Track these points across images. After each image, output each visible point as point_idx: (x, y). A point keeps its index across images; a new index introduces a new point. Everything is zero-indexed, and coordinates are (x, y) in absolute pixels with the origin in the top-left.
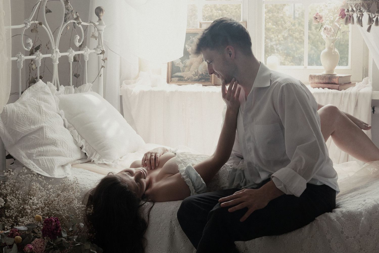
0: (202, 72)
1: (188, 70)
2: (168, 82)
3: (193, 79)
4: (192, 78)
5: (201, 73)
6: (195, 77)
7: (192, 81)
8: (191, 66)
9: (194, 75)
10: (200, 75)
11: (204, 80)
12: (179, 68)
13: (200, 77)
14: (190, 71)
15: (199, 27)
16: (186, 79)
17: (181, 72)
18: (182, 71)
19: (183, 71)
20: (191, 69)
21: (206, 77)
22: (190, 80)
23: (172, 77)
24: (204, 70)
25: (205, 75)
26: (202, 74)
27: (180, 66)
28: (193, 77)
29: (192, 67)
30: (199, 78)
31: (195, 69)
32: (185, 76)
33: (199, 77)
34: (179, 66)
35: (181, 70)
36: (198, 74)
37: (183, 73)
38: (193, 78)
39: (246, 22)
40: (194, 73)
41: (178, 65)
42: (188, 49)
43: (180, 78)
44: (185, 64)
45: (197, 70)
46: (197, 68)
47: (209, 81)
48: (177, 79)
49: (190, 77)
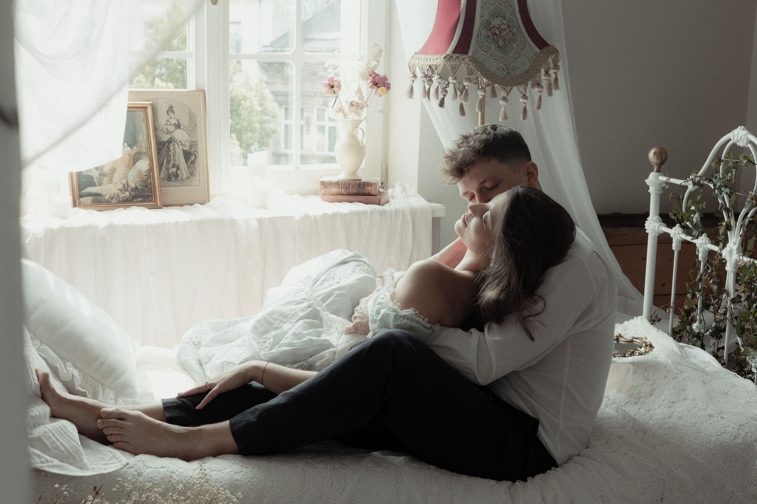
0: (136, 183)
1: (110, 181)
2: (75, 205)
3: (120, 198)
4: (119, 196)
5: (134, 186)
6: (124, 193)
7: (120, 202)
8: (113, 173)
9: (121, 190)
10: (133, 190)
11: (141, 199)
12: (92, 178)
13: (133, 194)
14: (112, 182)
16: (107, 197)
17: (96, 186)
18: (97, 184)
19: (100, 184)
20: (115, 180)
21: (145, 194)
22: (116, 200)
23: (81, 196)
24: (138, 179)
25: (142, 189)
26: (136, 187)
27: (92, 174)
28: (120, 194)
29: (116, 175)
30: (131, 196)
31: (122, 179)
32: (104, 193)
33: (130, 194)
34: (90, 174)
35: (95, 182)
36: (129, 188)
37: (101, 187)
38: (122, 196)
39: (204, 92)
40: (120, 186)
43: (97, 197)
44: (102, 170)
45: (125, 181)
46: (126, 177)
47: (151, 201)
48: (90, 199)
49: (114, 194)
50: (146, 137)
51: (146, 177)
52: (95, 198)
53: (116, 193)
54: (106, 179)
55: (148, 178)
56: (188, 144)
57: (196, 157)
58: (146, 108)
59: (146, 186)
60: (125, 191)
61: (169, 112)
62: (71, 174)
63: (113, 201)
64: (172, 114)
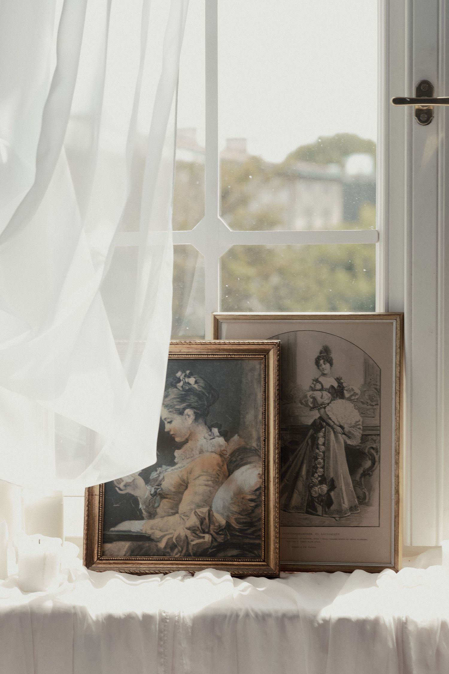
0: (228, 517)
1: (172, 509)
2: (89, 562)
3: (190, 548)
4: (188, 544)
5: (223, 522)
6: (200, 537)
7: (189, 555)
8: (182, 493)
9: (193, 529)
10: (220, 530)
11: (235, 552)
12: (134, 500)
13: (220, 539)
14: (177, 513)
15: (209, 337)
16: (162, 545)
17: (142, 518)
18: (145, 514)
19: (152, 515)
20: (183, 507)
21: (247, 541)
22: (181, 552)
23: (105, 539)
24: (235, 509)
25: (240, 531)
26: (228, 525)
27: (137, 493)
28: (191, 537)
29: (187, 497)
30: (215, 544)
31: (199, 506)
32: (158, 534)
33: (214, 539)
34: (132, 493)
35: (140, 511)
36: (212, 527)
37: (152, 522)
38: (194, 543)
39: (401, 316)
40: (193, 521)
41: (129, 490)
42: (170, 422)
43: (140, 543)
44: (159, 485)
45: (205, 510)
46: (208, 501)
47: (257, 557)
48: (124, 546)
49: (178, 538)
50: (260, 417)
51: (253, 504)
52: (135, 543)
53: (183, 534)
54: (164, 505)
55: (257, 506)
56: (358, 434)
57: (374, 463)
58: (267, 352)
59: (251, 524)
60: (204, 532)
61: (322, 362)
62: (90, 491)
63: (175, 553)
64: (328, 365)
